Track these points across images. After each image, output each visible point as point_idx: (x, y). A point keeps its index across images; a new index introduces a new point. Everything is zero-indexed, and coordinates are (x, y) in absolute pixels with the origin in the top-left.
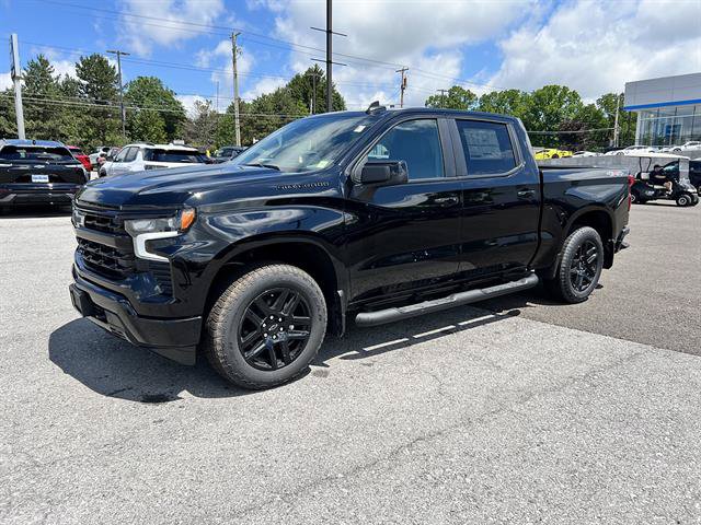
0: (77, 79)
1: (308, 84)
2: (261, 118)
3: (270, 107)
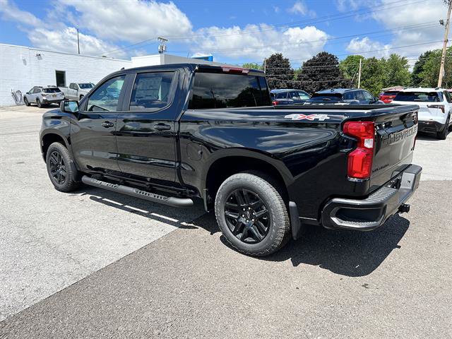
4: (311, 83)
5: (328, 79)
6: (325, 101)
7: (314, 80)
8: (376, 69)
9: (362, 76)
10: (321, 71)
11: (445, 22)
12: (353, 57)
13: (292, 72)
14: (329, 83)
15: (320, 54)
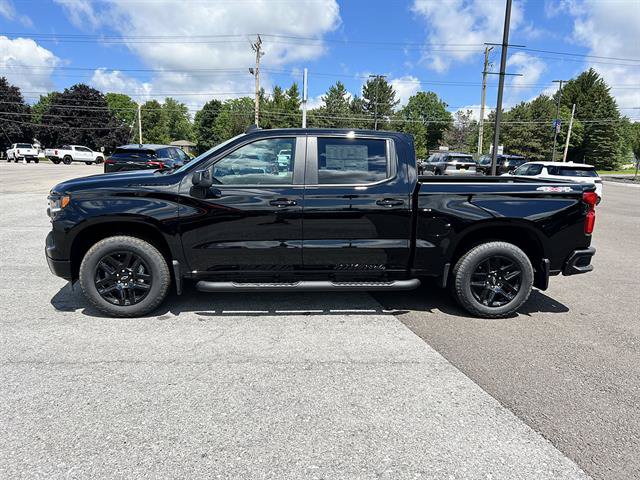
0: (362, 98)
1: (578, 88)
2: (516, 125)
3: (529, 114)
4: (68, 130)
5: (94, 126)
6: (134, 159)
7: (71, 125)
8: (158, 116)
9: (143, 125)
10: (81, 113)
11: (255, 70)
12: (115, 95)
13: (28, 110)
14: (97, 132)
15: (75, 87)
